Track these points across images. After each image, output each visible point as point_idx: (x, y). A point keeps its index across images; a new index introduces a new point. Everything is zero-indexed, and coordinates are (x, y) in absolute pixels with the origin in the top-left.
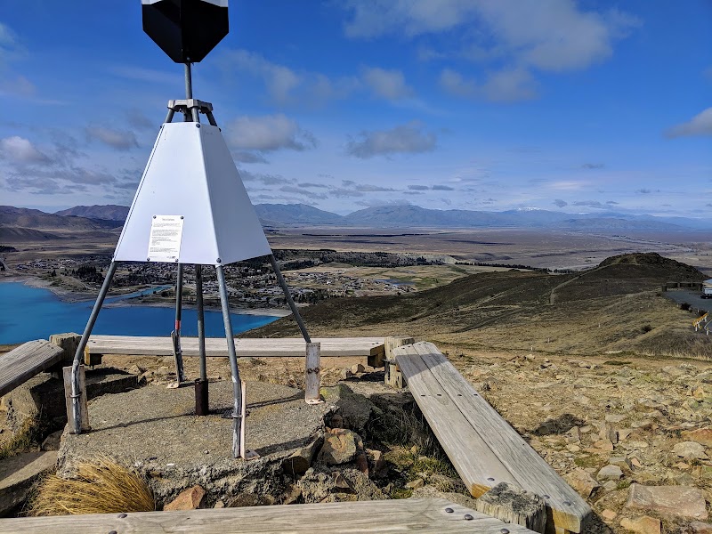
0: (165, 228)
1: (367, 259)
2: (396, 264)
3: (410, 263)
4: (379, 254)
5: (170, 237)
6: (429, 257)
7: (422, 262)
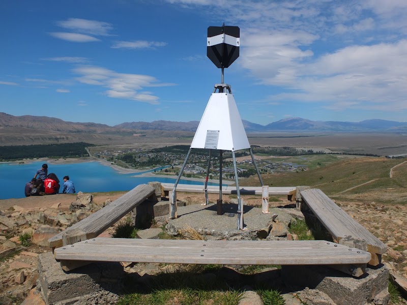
0: (212, 135)
1: (278, 151)
2: (295, 154)
3: (304, 154)
4: (285, 148)
5: (214, 139)
6: (315, 150)
7: (311, 153)
